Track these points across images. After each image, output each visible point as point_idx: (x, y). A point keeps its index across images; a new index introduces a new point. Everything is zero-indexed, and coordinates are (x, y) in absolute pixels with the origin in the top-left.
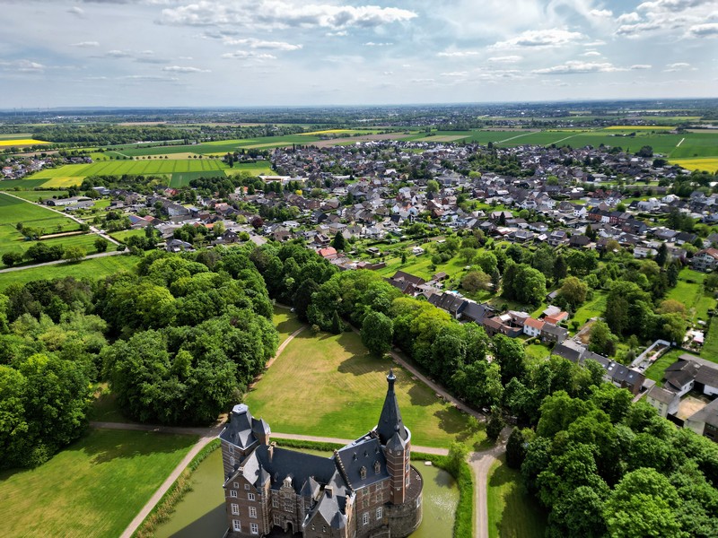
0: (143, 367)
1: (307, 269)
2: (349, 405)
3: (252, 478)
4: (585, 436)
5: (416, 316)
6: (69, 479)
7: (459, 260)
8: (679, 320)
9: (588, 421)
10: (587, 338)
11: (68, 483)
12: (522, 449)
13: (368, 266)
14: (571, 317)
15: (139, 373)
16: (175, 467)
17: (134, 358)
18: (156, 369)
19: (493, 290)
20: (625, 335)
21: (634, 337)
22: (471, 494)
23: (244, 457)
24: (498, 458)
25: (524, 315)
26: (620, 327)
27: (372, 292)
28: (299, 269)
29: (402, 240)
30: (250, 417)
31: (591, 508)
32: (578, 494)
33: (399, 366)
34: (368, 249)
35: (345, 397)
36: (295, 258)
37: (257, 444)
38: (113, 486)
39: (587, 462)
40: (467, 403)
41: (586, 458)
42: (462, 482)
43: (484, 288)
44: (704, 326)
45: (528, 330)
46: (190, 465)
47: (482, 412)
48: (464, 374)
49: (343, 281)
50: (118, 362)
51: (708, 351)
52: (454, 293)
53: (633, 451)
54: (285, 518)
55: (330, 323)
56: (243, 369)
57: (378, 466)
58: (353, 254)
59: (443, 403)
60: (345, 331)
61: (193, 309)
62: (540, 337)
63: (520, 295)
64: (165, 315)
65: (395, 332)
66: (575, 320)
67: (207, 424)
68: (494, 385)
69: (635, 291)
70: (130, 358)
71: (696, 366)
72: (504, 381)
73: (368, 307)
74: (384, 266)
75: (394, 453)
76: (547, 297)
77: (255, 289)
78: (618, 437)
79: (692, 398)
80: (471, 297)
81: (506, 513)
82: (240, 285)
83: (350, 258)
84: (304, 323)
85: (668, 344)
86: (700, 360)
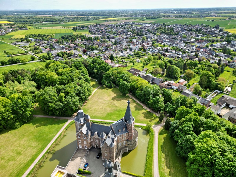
0: (49, 98)
1: (101, 67)
2: (115, 110)
3: (85, 132)
4: (190, 120)
5: (137, 82)
6: (27, 132)
7: (152, 64)
8: (223, 84)
9: (192, 116)
10: (193, 90)
11: (27, 134)
12: (170, 124)
13: (121, 66)
14: (188, 83)
15: (48, 100)
16: (61, 129)
17: (46, 95)
18: (53, 99)
19: (163, 74)
20: (205, 88)
21: (208, 89)
22: (153, 138)
23: (82, 126)
24: (162, 127)
25: (172, 82)
26: (204, 86)
27: (123, 74)
28: (99, 67)
29: (133, 57)
30: (84, 114)
31: (190, 142)
32: (186, 138)
33: (131, 98)
34: (121, 60)
35: (114, 108)
36: (97, 63)
37: (86, 122)
38: (41, 135)
39: (190, 128)
40: (153, 110)
41: (190, 127)
42: (150, 134)
43: (160, 73)
44: (231, 86)
45: (174, 87)
46: (65, 128)
47: (157, 113)
48: (152, 101)
49: (113, 71)
50: (41, 96)
51: (232, 94)
52: (150, 75)
53: (205, 125)
54: (95, 144)
55: (109, 85)
56: (81, 99)
57: (124, 129)
58: (117, 62)
59: (145, 110)
60: (114, 87)
61: (64, 80)
62: (177, 89)
63: (171, 75)
64: (55, 82)
65: (130, 88)
66: (189, 84)
67: (70, 116)
68: (162, 104)
69: (210, 74)
70: (45, 95)
71: (228, 99)
72: (165, 103)
73: (122, 80)
74: (127, 66)
75: (129, 125)
76: (181, 76)
77: (84, 73)
78: (200, 120)
79: (225, 109)
80: (156, 76)
81: (164, 143)
82: (79, 72)
83: (116, 63)
84: (100, 84)
85: (219, 91)
86: (229, 97)
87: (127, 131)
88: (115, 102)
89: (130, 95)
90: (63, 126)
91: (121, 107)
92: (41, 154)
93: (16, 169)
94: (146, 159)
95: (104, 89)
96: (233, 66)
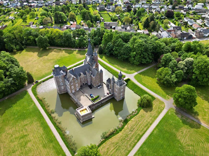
10: (86, 25)
19: (52, 23)
33: (54, 49)
35: (52, 61)
43: (49, 23)
45: (72, 29)
47: (85, 48)
51: (105, 20)
54: (82, 83)
55: (18, 47)
59: (75, 51)
65: (49, 40)
66: (78, 23)
75: (96, 56)
76: (67, 20)
80: (48, 26)
85: (98, 22)
86: (107, 22)
87: (95, 62)
88: (45, 57)
89: (50, 47)
90: (29, 96)
91: (56, 58)
92: (46, 120)
93: (42, 141)
94: (110, 72)
95: (17, 54)
96: (88, 3)
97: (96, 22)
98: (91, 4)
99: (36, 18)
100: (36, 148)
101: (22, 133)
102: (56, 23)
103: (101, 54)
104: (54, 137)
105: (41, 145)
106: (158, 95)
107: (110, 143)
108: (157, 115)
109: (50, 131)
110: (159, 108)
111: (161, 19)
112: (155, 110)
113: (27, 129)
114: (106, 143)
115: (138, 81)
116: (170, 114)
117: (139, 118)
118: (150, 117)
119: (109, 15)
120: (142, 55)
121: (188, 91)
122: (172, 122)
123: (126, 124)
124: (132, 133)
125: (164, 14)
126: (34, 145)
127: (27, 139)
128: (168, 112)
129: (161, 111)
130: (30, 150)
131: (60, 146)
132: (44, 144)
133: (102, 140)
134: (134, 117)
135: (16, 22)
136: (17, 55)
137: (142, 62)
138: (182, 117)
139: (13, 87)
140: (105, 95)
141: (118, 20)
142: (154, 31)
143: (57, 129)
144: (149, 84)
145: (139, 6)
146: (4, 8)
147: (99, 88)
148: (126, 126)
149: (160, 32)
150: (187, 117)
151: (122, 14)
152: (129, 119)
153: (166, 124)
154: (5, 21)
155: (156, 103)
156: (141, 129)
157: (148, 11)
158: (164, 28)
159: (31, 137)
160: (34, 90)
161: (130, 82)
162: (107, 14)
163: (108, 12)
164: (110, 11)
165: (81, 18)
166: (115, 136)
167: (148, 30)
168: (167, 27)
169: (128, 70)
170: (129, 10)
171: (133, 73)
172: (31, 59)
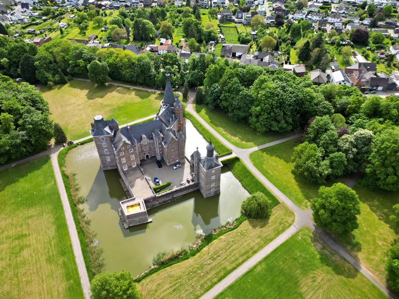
10: (188, 48)
12: (202, 95)
19: (128, 39)
20: (200, 42)
24: (193, 103)
33: (119, 86)
34: (26, 31)
35: (107, 109)
44: (221, 32)
45: (161, 52)
54: (145, 154)
55: (57, 78)
57: (174, 116)
58: (19, 36)
59: (154, 93)
65: (110, 69)
66: (175, 42)
71: (230, 47)
74: (50, 39)
75: (179, 107)
76: (156, 35)
80: (120, 44)
85: (213, 42)
86: (230, 44)
87: (176, 118)
89: (112, 83)
95: (53, 89)
96: (204, 6)
97: (207, 42)
98: (208, 8)
99: (103, 29)
100: (34, 261)
101: (19, 229)
102: (135, 39)
103: (199, 104)
104: (71, 246)
105: (44, 257)
106: (287, 196)
107: (166, 275)
108: (272, 236)
109: (67, 234)
110: (281, 223)
111: (339, 45)
112: (273, 225)
113: (30, 223)
114: (159, 275)
115: (255, 165)
116: (300, 238)
117: (235, 237)
118: (258, 237)
119: (238, 31)
120: (272, 114)
121: (341, 197)
122: (298, 255)
123: (208, 244)
124: (214, 263)
125: (349, 35)
126: (34, 255)
127: (26, 241)
128: (297, 234)
129: (283, 230)
130: (24, 263)
131: (75, 264)
132: (49, 256)
133: (153, 267)
134: (227, 234)
135: (68, 34)
136: (53, 91)
137: (272, 129)
138: (324, 248)
139: (25, 147)
140: (182, 183)
141: (251, 41)
142: (317, 68)
143: (79, 233)
144: (276, 172)
145: (302, 17)
146: (56, 7)
147: (175, 168)
148: (205, 249)
149: (328, 71)
150: (335, 251)
151: (261, 31)
152: (217, 235)
153: (285, 256)
154: (50, 30)
155: (279, 212)
156: (233, 259)
157: (317, 28)
158: (342, 64)
159: (33, 239)
160: (63, 156)
161: (239, 165)
162: (235, 29)
163: (236, 25)
164: (241, 23)
165: (184, 34)
166: (179, 264)
167: (306, 66)
168: (347, 63)
169: (242, 140)
170: (279, 24)
171: (250, 147)
172: (73, 100)
